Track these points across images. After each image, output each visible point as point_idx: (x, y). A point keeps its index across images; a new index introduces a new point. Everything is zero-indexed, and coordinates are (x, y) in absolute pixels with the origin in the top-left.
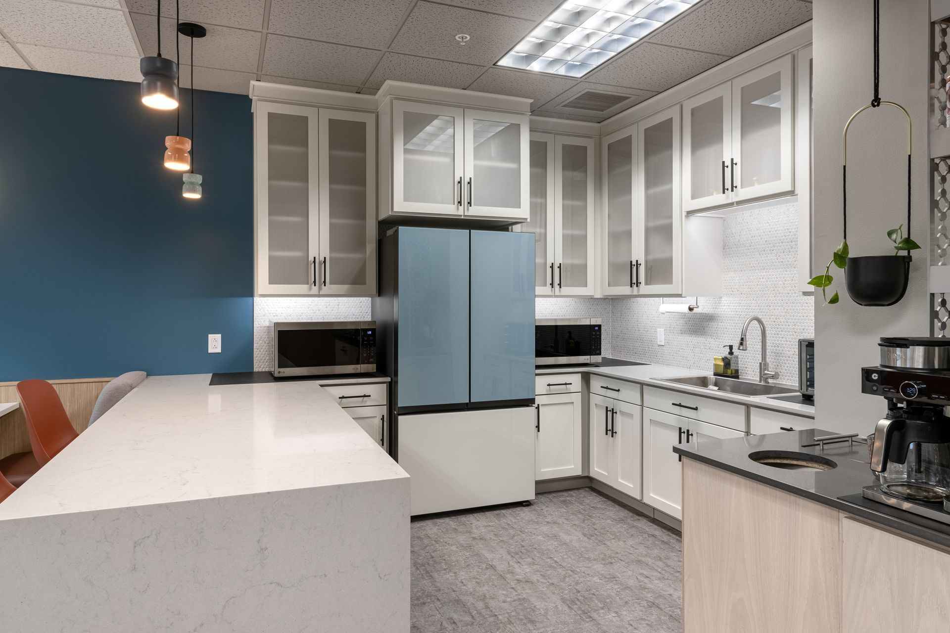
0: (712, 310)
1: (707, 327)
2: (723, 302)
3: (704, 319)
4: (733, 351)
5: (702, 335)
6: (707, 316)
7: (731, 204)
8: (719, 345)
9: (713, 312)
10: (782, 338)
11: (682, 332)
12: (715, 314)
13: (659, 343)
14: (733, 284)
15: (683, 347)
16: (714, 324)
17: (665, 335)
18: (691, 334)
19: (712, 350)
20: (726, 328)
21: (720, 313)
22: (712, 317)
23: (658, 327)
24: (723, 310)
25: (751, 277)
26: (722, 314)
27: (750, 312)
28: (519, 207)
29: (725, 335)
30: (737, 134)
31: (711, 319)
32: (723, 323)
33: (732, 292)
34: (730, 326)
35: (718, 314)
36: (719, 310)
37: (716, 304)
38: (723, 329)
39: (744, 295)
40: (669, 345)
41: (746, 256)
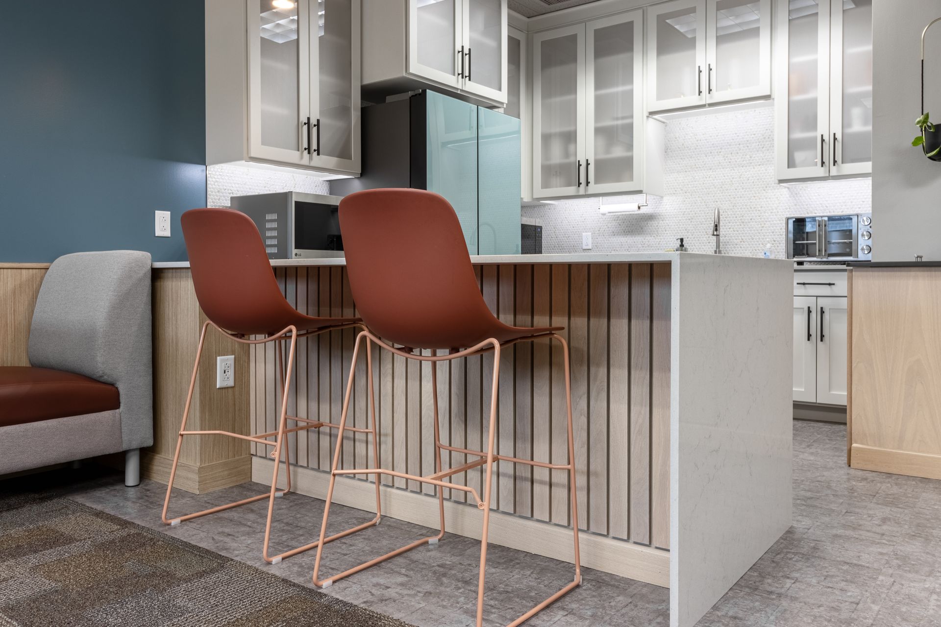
0: (651, 210)
1: (645, 226)
2: (664, 201)
3: (641, 219)
4: (683, 243)
5: (639, 234)
6: (646, 216)
7: (703, 106)
8: (660, 242)
9: (653, 212)
10: (730, 228)
11: (614, 234)
12: (656, 213)
13: (585, 247)
14: (676, 184)
15: (616, 248)
16: (654, 223)
17: (592, 239)
18: (625, 235)
19: (652, 247)
20: (668, 226)
21: (661, 211)
22: (651, 216)
23: (583, 232)
24: (665, 209)
25: (697, 177)
26: (664, 213)
27: (695, 209)
28: (500, 89)
29: (667, 232)
30: (712, 43)
31: (650, 219)
32: (664, 221)
33: (674, 192)
34: (673, 223)
35: (658, 213)
36: (660, 209)
37: (657, 205)
38: (664, 227)
39: (688, 194)
40: (597, 248)
41: (691, 157)
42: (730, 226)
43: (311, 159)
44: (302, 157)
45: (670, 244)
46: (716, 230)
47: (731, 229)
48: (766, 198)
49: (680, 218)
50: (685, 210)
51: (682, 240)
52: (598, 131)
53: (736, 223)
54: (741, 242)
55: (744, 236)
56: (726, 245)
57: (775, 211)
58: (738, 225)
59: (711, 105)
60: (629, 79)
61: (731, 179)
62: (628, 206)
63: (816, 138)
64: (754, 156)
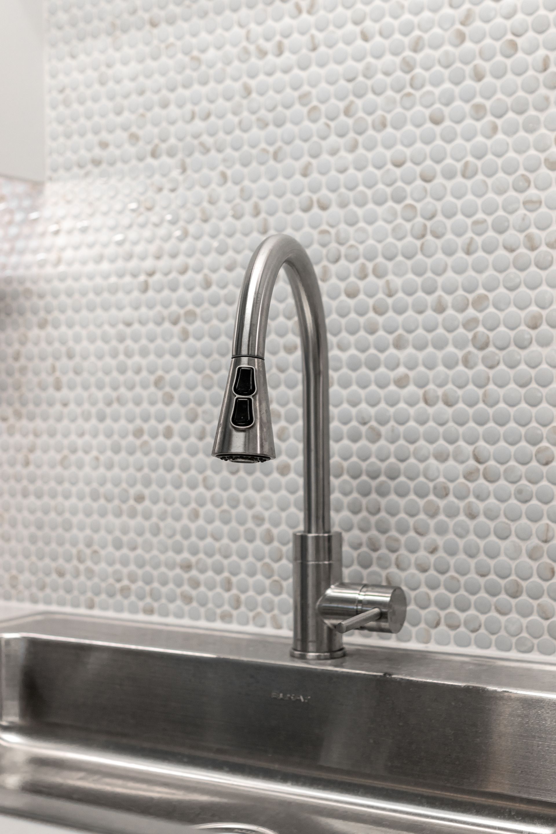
2: (47, 212)
8: (32, 450)
10: (402, 383)
14: (104, 102)
20: (70, 356)
21: (35, 270)
24: (53, 256)
26: (49, 280)
27: (205, 253)
29: (65, 391)
32: (49, 329)
33: (97, 152)
34: (92, 340)
35: (21, 281)
36: (28, 258)
37: (13, 231)
38: (50, 361)
39: (165, 159)
42: (402, 370)
45: (80, 466)
47: (411, 388)
49: (128, 313)
50: (149, 263)
53: (440, 345)
54: (470, 476)
55: (492, 440)
56: (382, 492)
58: (450, 365)
61: (408, 53)
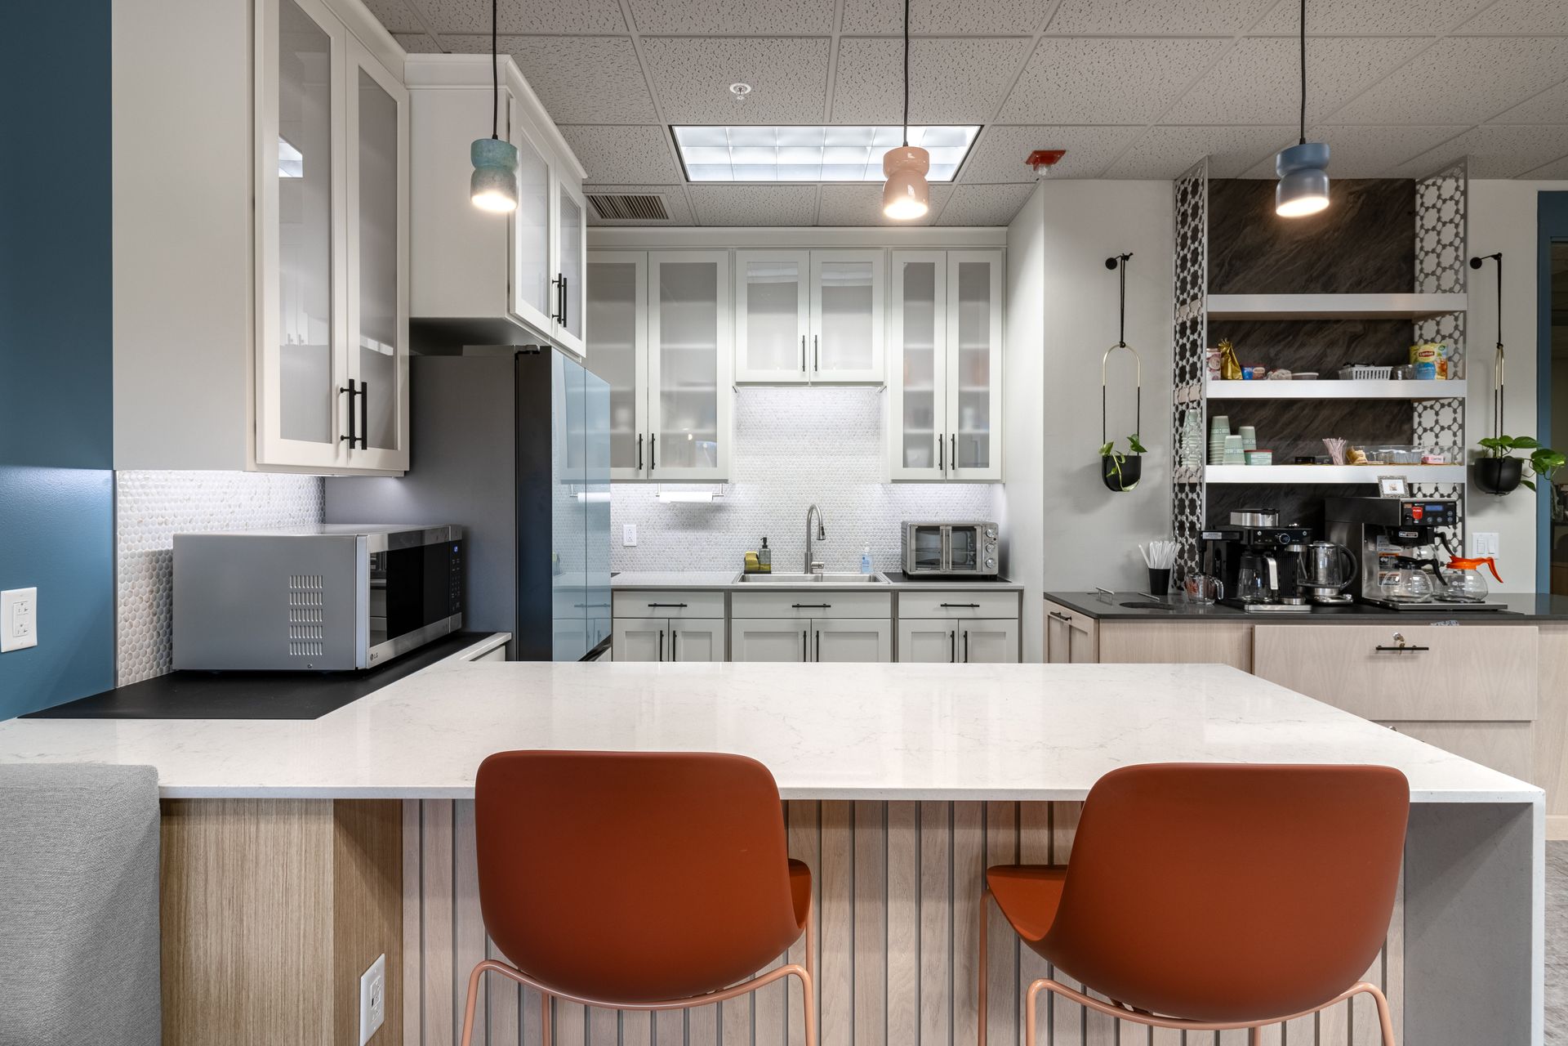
1: (711, 519)
2: (736, 489)
3: (706, 510)
4: (767, 544)
5: (703, 529)
6: (712, 507)
7: (805, 384)
8: (731, 539)
11: (669, 527)
12: (725, 504)
13: (627, 544)
14: (751, 469)
15: (671, 545)
16: (723, 516)
17: (637, 532)
18: (684, 529)
20: (742, 519)
21: (732, 503)
22: (720, 506)
23: (625, 523)
24: (736, 501)
25: (778, 463)
26: (736, 504)
27: (775, 501)
28: (580, 337)
29: (740, 527)
30: (817, 310)
31: (718, 510)
32: (736, 515)
33: (749, 479)
35: (729, 504)
36: (731, 499)
38: (737, 521)
39: (766, 482)
40: (645, 545)
41: (770, 438)
43: (349, 456)
44: (337, 455)
46: (823, 534)
48: (858, 494)
51: (765, 540)
52: (663, 394)
54: (830, 542)
55: (833, 535)
57: (867, 508)
59: (815, 384)
60: (712, 335)
61: (818, 469)
62: (702, 495)
63: (931, 437)
64: (844, 443)
